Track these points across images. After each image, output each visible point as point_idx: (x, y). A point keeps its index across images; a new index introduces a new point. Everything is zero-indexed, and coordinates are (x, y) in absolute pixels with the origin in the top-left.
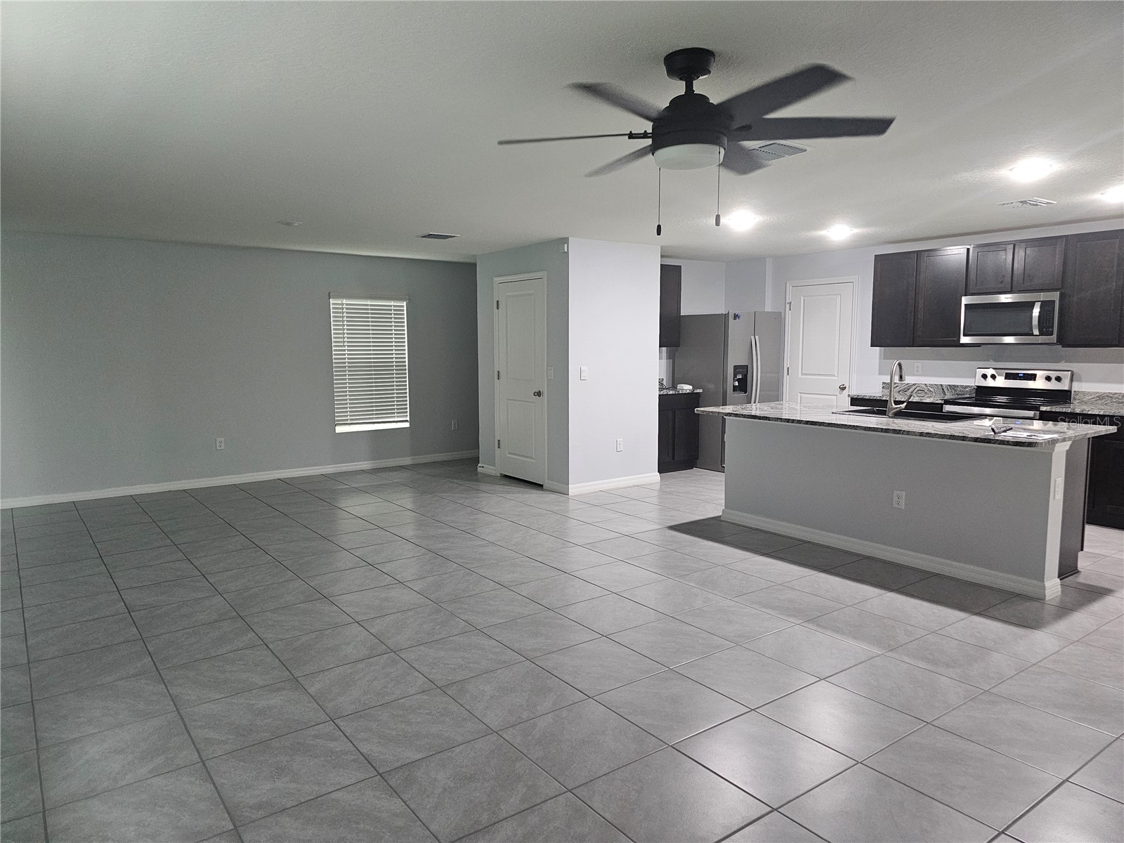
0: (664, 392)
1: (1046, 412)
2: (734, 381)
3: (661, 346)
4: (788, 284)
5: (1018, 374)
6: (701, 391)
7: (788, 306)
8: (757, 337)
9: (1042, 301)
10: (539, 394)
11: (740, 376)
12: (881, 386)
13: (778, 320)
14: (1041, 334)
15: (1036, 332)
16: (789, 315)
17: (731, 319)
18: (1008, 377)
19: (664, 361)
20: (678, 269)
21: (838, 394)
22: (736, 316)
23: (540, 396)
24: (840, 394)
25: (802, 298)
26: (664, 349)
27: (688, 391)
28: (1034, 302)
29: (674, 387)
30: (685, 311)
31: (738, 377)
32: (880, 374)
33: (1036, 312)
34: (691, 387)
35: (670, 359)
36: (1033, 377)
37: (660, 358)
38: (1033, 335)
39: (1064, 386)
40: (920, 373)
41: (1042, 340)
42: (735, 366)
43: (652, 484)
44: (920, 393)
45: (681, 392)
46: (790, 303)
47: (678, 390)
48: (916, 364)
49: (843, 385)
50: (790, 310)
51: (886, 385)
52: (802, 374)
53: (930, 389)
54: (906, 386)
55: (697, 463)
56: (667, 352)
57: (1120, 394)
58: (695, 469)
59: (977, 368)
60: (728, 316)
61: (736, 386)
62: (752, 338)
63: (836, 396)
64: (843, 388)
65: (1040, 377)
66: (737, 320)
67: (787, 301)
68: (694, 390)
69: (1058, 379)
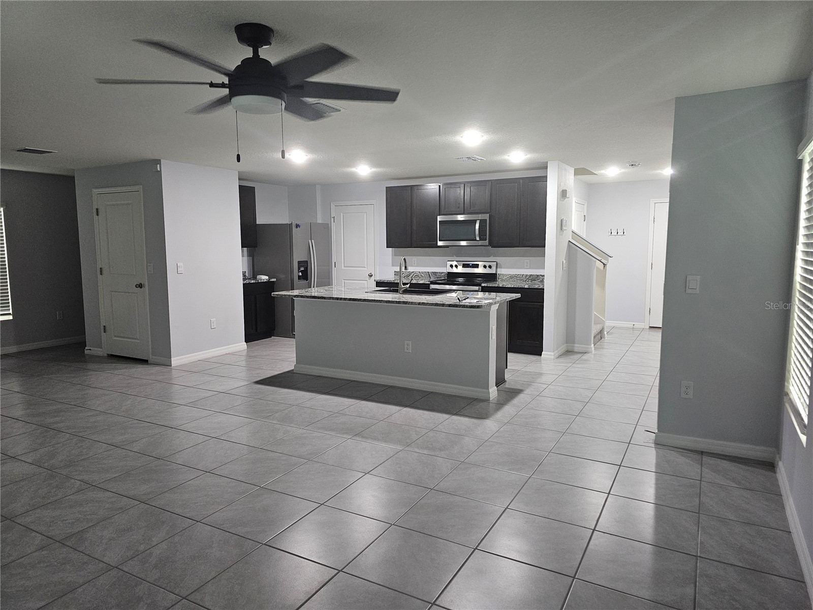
0: (247, 281)
1: (484, 286)
2: (299, 272)
3: (242, 247)
4: (332, 204)
5: (469, 264)
6: (275, 280)
7: (332, 219)
8: (313, 241)
9: (480, 220)
10: (140, 286)
11: (302, 269)
12: (394, 274)
13: (326, 229)
14: (481, 239)
15: (478, 239)
16: (333, 225)
17: (294, 228)
18: (464, 266)
19: (246, 258)
20: (252, 190)
21: (368, 279)
22: (297, 226)
23: (141, 288)
25: (342, 214)
26: (245, 249)
27: (265, 280)
28: (476, 220)
29: (254, 277)
30: (260, 221)
32: (393, 266)
33: (477, 226)
34: (267, 277)
35: (250, 256)
36: (477, 266)
37: (243, 256)
38: (476, 240)
39: (493, 271)
40: (416, 265)
41: (480, 243)
42: (298, 262)
43: (241, 351)
44: (416, 278)
45: (260, 282)
46: (334, 217)
47: (258, 280)
48: (413, 259)
49: (370, 273)
50: (334, 222)
51: (397, 273)
52: (344, 266)
53: (422, 274)
54: (408, 273)
55: (275, 333)
56: (248, 251)
57: (521, 275)
58: (273, 337)
59: (447, 261)
60: (291, 226)
61: (300, 276)
62: (310, 241)
63: (366, 281)
64: (371, 276)
65: (481, 266)
66: (298, 228)
67: (332, 216)
68: (270, 280)
69: (490, 267)
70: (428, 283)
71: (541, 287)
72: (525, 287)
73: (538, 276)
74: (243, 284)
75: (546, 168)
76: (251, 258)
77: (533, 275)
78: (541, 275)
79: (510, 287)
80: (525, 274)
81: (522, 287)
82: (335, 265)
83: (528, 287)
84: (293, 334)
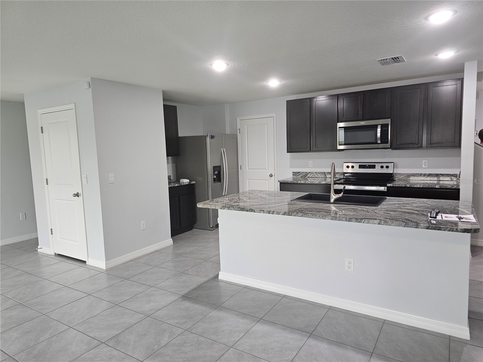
0: (172, 185)
1: (390, 187)
2: (214, 175)
3: (167, 156)
4: (238, 119)
5: (366, 165)
6: (195, 182)
7: (238, 131)
8: (224, 149)
9: (381, 124)
10: (77, 195)
12: (292, 174)
13: (234, 138)
14: (382, 143)
15: (379, 142)
16: (239, 135)
17: (208, 139)
18: (360, 167)
19: (170, 165)
20: (174, 108)
21: (269, 179)
22: (212, 137)
23: (78, 196)
24: (270, 179)
25: (246, 126)
26: (170, 158)
27: (187, 183)
28: (378, 125)
29: (178, 181)
30: (181, 134)
31: (216, 173)
32: (291, 167)
33: (379, 130)
34: (188, 181)
36: (373, 167)
37: (168, 163)
38: (377, 143)
39: (390, 171)
41: (381, 146)
42: (213, 167)
43: (167, 248)
44: (313, 177)
45: (183, 185)
46: (240, 129)
47: (181, 183)
48: (310, 162)
49: (271, 174)
50: (240, 133)
51: (295, 174)
52: (248, 169)
53: (319, 175)
54: (305, 174)
55: (195, 226)
56: (172, 159)
57: (419, 174)
58: (194, 229)
59: (344, 163)
60: (205, 137)
61: (214, 179)
62: (222, 149)
63: (268, 180)
64: (271, 175)
65: (378, 166)
66: (213, 139)
67: (238, 128)
68: (190, 182)
69: (387, 167)
71: (455, 187)
73: (437, 175)
75: (462, 71)
76: (175, 164)
77: (433, 174)
78: (441, 174)
79: (419, 187)
80: (423, 173)
81: (432, 187)
82: (241, 167)
83: (439, 187)
84: (210, 227)
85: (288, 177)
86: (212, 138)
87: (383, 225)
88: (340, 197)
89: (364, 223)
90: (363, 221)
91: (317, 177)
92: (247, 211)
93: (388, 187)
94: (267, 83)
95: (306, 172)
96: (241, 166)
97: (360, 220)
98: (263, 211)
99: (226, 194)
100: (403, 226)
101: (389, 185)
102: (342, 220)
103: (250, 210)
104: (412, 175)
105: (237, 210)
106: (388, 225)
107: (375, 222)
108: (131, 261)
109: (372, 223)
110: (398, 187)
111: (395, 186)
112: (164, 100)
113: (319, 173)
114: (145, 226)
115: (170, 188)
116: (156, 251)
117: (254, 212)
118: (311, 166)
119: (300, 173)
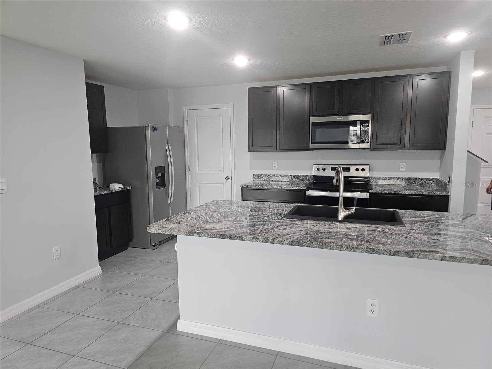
0: (99, 192)
1: (372, 193)
2: (156, 178)
3: (92, 152)
4: (184, 108)
6: (130, 188)
7: (185, 123)
8: (170, 145)
9: (361, 121)
12: (253, 177)
13: (180, 131)
16: (186, 129)
18: (333, 169)
19: (96, 164)
20: (101, 89)
24: (226, 183)
25: (196, 117)
26: (95, 155)
27: (120, 189)
28: (357, 121)
29: (106, 185)
30: (109, 125)
31: (159, 176)
32: (251, 169)
34: (121, 186)
35: (100, 162)
36: (348, 169)
37: (93, 162)
39: (367, 174)
40: (276, 168)
41: (360, 145)
42: (156, 167)
43: (93, 280)
44: (278, 181)
45: (114, 191)
46: (187, 121)
47: (111, 189)
48: (274, 162)
49: (227, 177)
50: (187, 126)
51: (256, 176)
52: (199, 169)
53: (284, 178)
54: (269, 177)
55: (131, 244)
56: (97, 157)
57: (396, 178)
58: (129, 248)
59: (314, 164)
60: (145, 129)
61: (157, 183)
62: (166, 145)
63: (223, 184)
64: (227, 179)
65: (353, 169)
66: (155, 132)
67: (185, 120)
68: (124, 188)
69: (363, 170)
70: (303, 188)
71: (444, 194)
72: (424, 194)
73: (416, 179)
74: (95, 196)
76: (101, 163)
77: (411, 178)
78: (419, 178)
79: (405, 193)
80: (401, 177)
81: (420, 194)
82: (189, 168)
83: (427, 193)
84: (151, 245)
85: (249, 181)
86: (153, 130)
87: (448, 261)
88: (352, 214)
89: (418, 257)
90: (417, 255)
91: (283, 180)
92: (231, 238)
93: (370, 194)
94: (233, 61)
95: (269, 175)
96: (189, 166)
97: (412, 254)
98: (257, 238)
99: (172, 202)
100: (479, 263)
101: (371, 191)
102: (383, 254)
103: (236, 238)
104: (389, 180)
105: (214, 237)
106: (456, 262)
107: (435, 256)
108: (38, 306)
109: (431, 258)
110: (381, 193)
111: (378, 192)
112: (87, 77)
113: (285, 176)
114: (59, 253)
115: (96, 197)
116: (77, 287)
117: (242, 240)
118: (275, 168)
119: (262, 176)
